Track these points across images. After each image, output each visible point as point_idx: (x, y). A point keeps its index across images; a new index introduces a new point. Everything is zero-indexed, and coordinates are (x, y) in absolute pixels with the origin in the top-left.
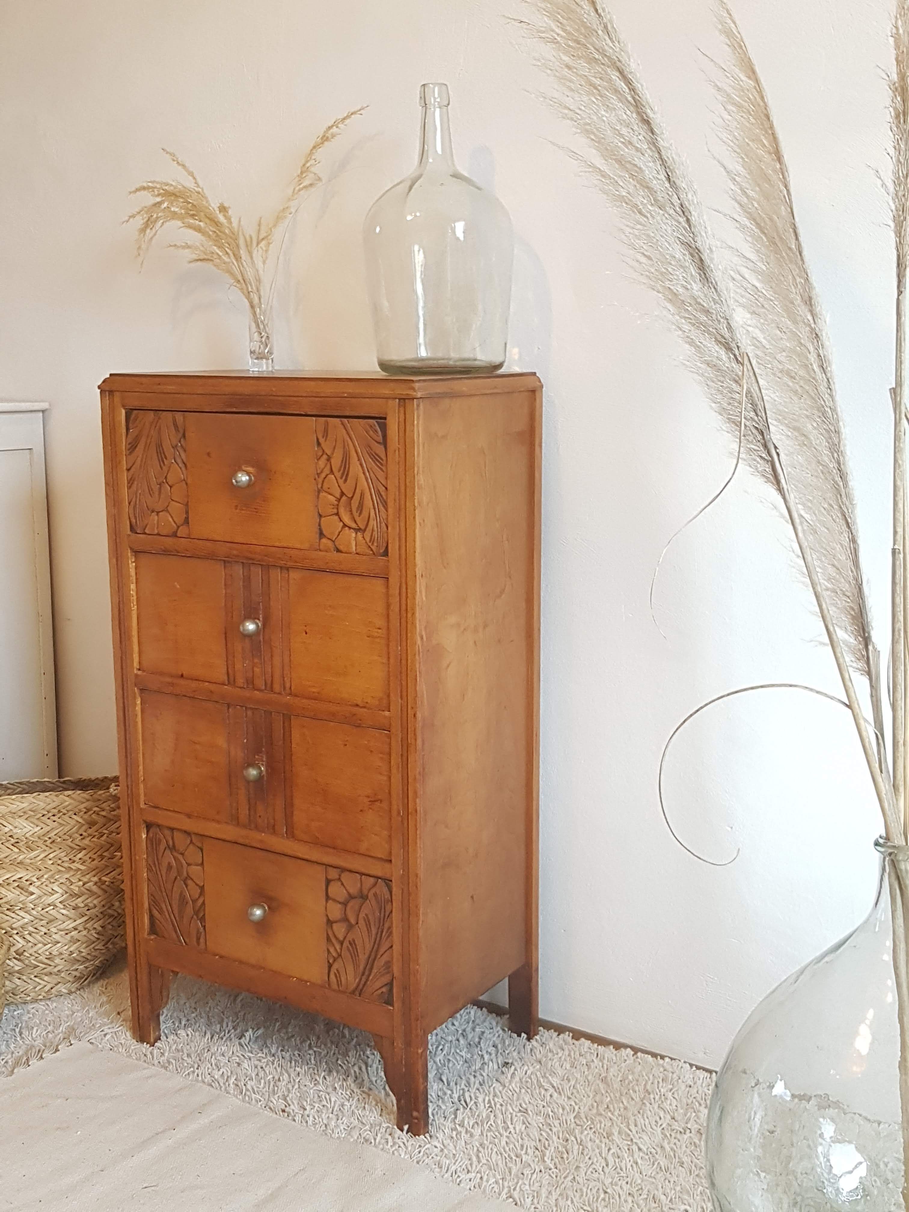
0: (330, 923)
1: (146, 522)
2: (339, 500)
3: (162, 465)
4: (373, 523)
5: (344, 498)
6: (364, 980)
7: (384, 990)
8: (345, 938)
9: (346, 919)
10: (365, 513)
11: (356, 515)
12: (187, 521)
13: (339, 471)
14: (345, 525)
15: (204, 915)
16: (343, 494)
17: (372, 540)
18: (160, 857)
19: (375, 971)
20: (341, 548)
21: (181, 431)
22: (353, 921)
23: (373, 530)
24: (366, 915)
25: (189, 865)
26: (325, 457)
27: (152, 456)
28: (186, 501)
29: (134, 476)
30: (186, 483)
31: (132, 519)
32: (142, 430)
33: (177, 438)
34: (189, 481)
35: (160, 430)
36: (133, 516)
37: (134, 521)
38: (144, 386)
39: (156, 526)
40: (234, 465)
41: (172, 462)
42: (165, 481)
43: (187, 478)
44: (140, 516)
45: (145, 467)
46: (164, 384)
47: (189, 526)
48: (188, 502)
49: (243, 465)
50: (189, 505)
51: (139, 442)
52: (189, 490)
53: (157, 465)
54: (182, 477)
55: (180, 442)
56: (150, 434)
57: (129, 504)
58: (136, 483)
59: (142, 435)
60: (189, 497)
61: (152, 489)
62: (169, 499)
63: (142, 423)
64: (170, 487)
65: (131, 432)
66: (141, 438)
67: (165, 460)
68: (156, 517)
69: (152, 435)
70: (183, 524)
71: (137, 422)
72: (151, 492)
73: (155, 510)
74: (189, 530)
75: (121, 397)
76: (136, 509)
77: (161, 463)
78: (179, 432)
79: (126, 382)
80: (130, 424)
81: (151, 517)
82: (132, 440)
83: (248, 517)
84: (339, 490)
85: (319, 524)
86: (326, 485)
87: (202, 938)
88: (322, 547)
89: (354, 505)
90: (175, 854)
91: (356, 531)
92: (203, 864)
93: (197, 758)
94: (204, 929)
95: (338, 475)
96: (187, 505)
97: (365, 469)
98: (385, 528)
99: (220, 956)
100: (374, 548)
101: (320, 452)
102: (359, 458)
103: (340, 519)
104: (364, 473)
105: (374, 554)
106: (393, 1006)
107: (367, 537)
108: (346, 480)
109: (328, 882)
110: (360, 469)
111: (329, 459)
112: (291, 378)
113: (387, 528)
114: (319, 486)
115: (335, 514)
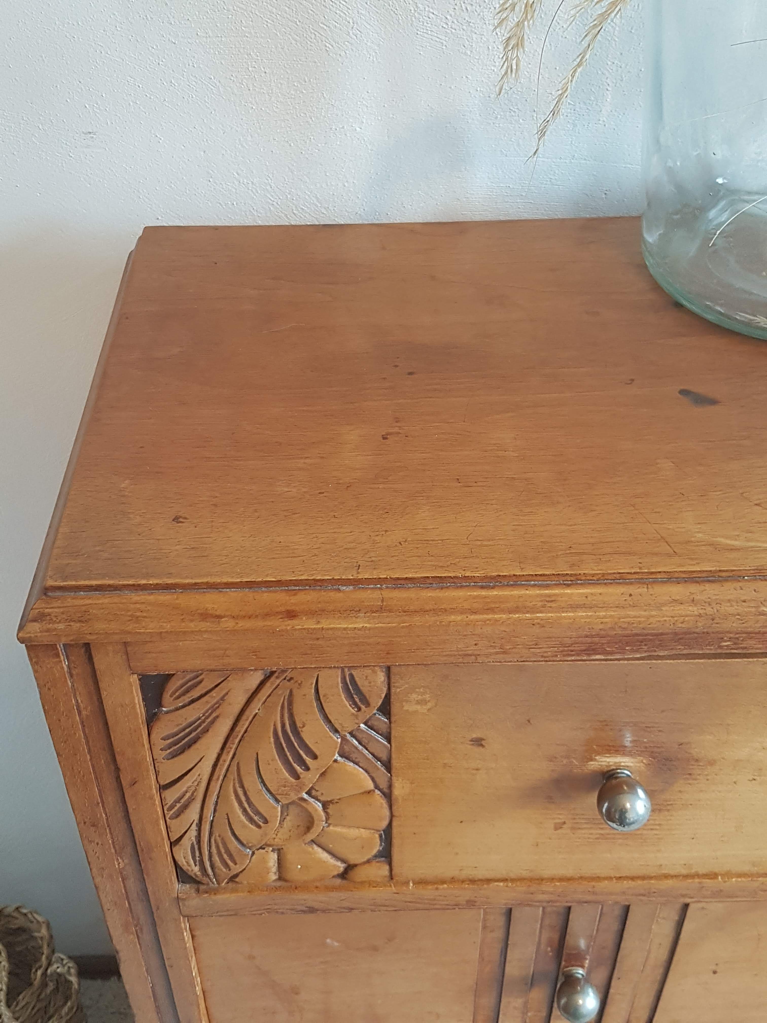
1: (237, 867)
3: (300, 769)
12: (385, 855)
21: (377, 703)
27: (257, 754)
28: (385, 823)
29: (188, 795)
30: (388, 796)
31: (185, 867)
32: (214, 708)
33: (357, 717)
34: (397, 792)
35: (290, 703)
36: (192, 862)
37: (196, 869)
38: (228, 624)
39: (274, 869)
40: (568, 757)
41: (335, 761)
42: (305, 796)
43: (390, 787)
44: (216, 858)
45: (233, 775)
46: (312, 613)
47: (390, 864)
48: (390, 825)
49: (599, 754)
50: (395, 831)
51: (206, 730)
52: (394, 808)
53: (277, 771)
54: (371, 786)
55: (365, 724)
56: (247, 713)
57: (173, 844)
58: (196, 807)
59: (217, 717)
60: (394, 819)
61: (258, 813)
62: (320, 824)
63: (216, 695)
64: (325, 805)
65: (167, 712)
66: (213, 722)
67: (308, 760)
68: (275, 856)
69: (257, 713)
70: (368, 861)
71: (195, 693)
72: (256, 818)
73: (269, 846)
74: (391, 870)
75: (127, 654)
76: (200, 849)
77: (295, 765)
78: (368, 704)
79: (138, 614)
80: (167, 698)
81: (254, 857)
82: (175, 730)
83: (597, 838)
96: (388, 832)
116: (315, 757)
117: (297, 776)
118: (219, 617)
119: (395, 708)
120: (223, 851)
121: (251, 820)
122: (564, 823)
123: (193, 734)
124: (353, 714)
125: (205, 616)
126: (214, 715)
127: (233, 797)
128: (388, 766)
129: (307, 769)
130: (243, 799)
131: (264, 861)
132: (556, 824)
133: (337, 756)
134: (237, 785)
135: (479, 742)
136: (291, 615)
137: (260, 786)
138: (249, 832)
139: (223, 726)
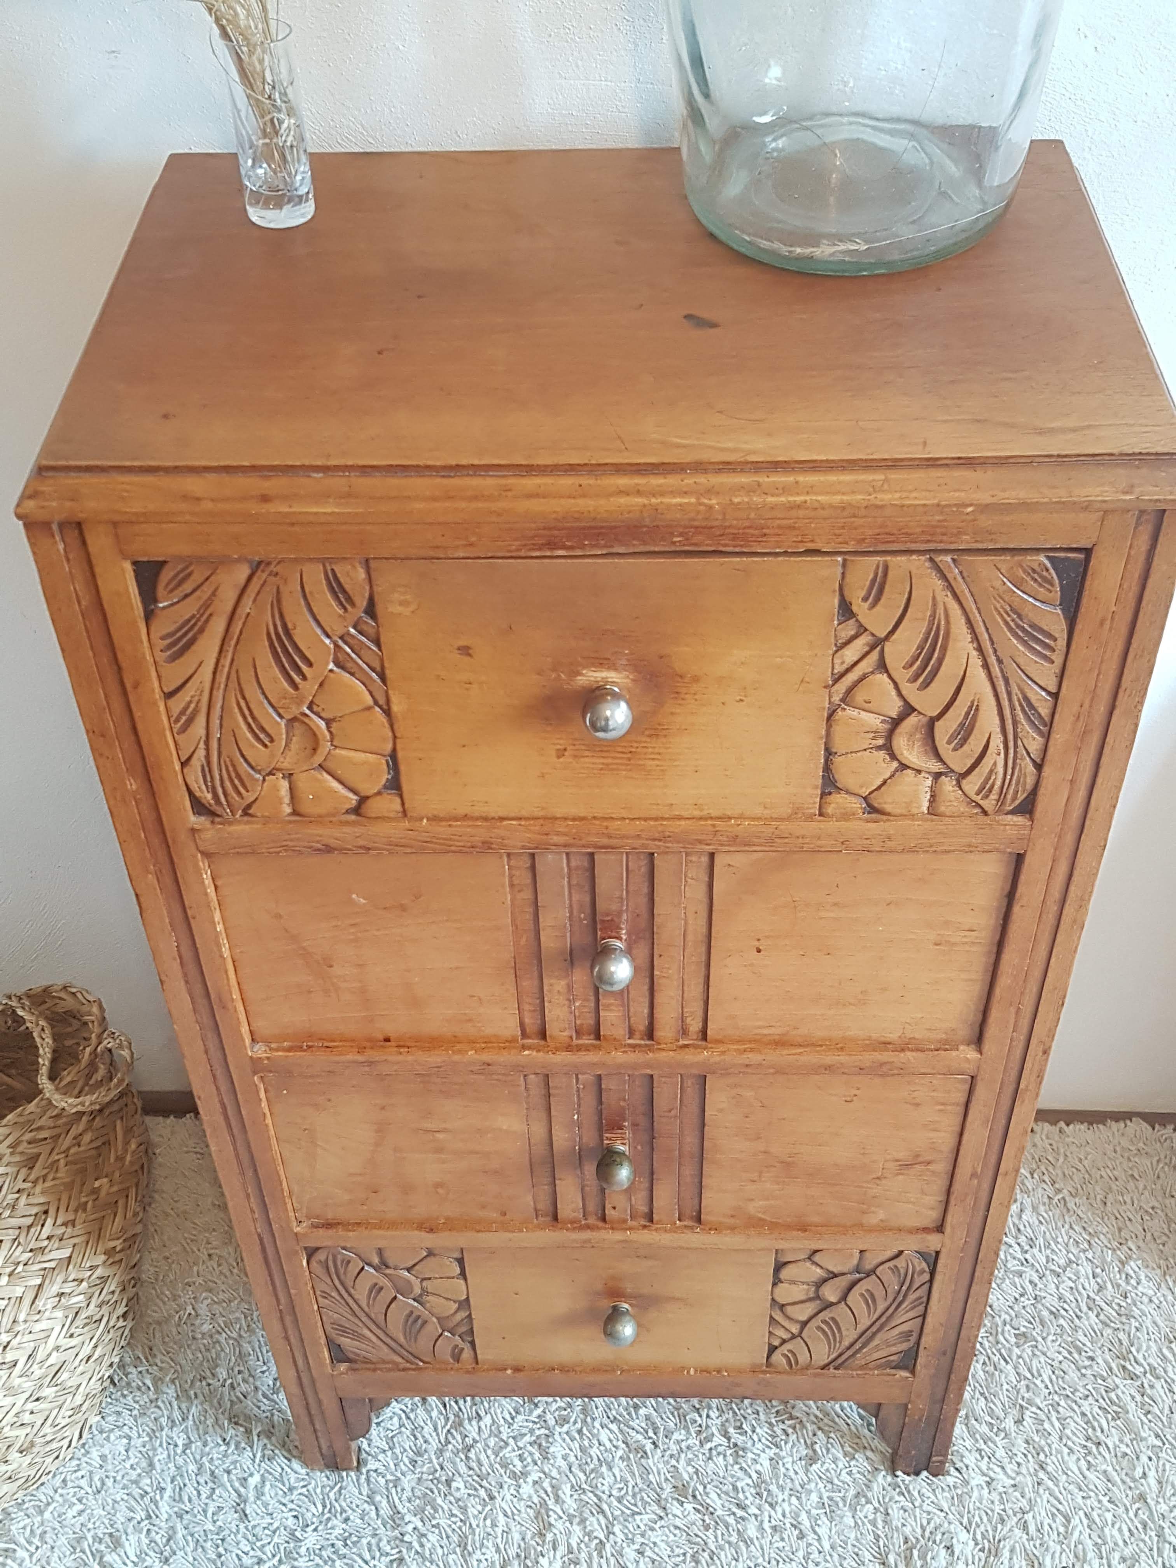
0: (778, 1305)
1: (249, 796)
2: (896, 723)
3: (298, 677)
4: (995, 758)
5: (913, 719)
6: (849, 1353)
7: (893, 1357)
8: (811, 1318)
9: (817, 1297)
10: (975, 745)
11: (945, 747)
12: (394, 785)
13: (908, 666)
14: (904, 767)
15: (472, 1330)
16: (909, 709)
17: (985, 790)
18: (348, 1281)
19: (876, 1342)
20: (888, 808)
21: (362, 603)
22: (833, 1299)
23: (993, 772)
24: (869, 1291)
25: (422, 1277)
26: (864, 640)
27: (254, 660)
28: (389, 747)
29: (193, 706)
30: (388, 712)
31: (198, 794)
32: (207, 605)
33: (344, 618)
34: (395, 708)
35: (279, 601)
36: (204, 787)
37: (209, 796)
38: (208, 506)
39: (287, 800)
40: (554, 670)
41: (331, 671)
42: (308, 712)
43: (388, 701)
44: (228, 784)
45: (233, 684)
46: (285, 498)
47: (401, 796)
48: (394, 750)
49: (584, 668)
50: (400, 755)
51: (202, 630)
52: (396, 727)
53: (275, 680)
54: (369, 701)
55: (355, 628)
56: (239, 611)
57: (184, 764)
58: (201, 720)
59: (211, 615)
60: (398, 741)
61: (263, 730)
62: (326, 747)
63: (207, 590)
64: (328, 722)
65: (164, 608)
66: (207, 621)
67: (304, 668)
68: (285, 784)
69: (249, 614)
70: (379, 793)
71: (189, 587)
72: (262, 736)
73: (278, 770)
74: (403, 804)
75: (117, 536)
76: (210, 771)
77: (292, 674)
78: (353, 604)
79: (125, 494)
80: (161, 591)
81: (266, 784)
82: (172, 628)
83: (601, 769)
84: (899, 703)
85: (827, 768)
86: (860, 696)
87: (467, 1354)
88: (830, 810)
89: (944, 730)
90: (388, 1271)
91: (937, 776)
92: (463, 1274)
93: (439, 1150)
94: (473, 1343)
95: (902, 675)
96: (393, 755)
97: (992, 660)
98: (1031, 768)
99: (517, 1370)
100: (989, 804)
101: (849, 629)
102: (976, 638)
103: (893, 757)
104: (986, 666)
105: (985, 813)
106: (913, 1372)
107: (971, 785)
108: (926, 684)
109: (779, 1267)
110: (976, 661)
111: (878, 643)
112: (776, 466)
113: (1039, 767)
114: (836, 699)
115: (879, 748)
116: (310, 664)
117: (295, 686)
118: (198, 499)
119: (380, 610)
120: (233, 775)
121: (257, 738)
122: (565, 750)
123: (190, 635)
124: (340, 616)
125: (185, 497)
126: (208, 613)
127: (236, 710)
128: (382, 677)
129: (305, 678)
130: (247, 712)
131: (276, 789)
132: (558, 750)
133: (331, 666)
134: (239, 696)
135: (465, 651)
136: (265, 499)
137: (262, 697)
138: (256, 752)
139: (218, 626)
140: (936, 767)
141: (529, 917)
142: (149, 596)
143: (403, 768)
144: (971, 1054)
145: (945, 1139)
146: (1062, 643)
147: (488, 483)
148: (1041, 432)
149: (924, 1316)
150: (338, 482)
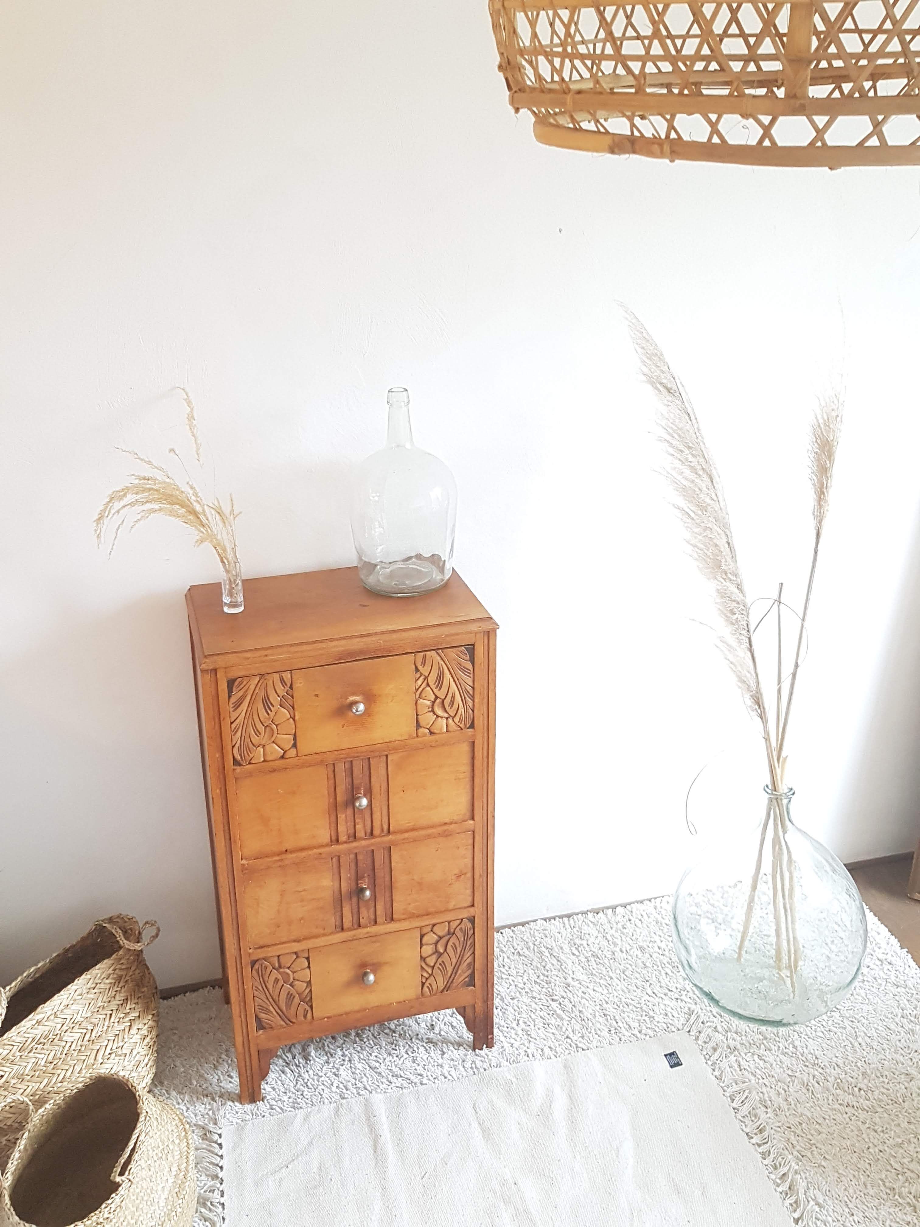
0: (423, 959)
1: (251, 756)
2: (434, 702)
3: (269, 712)
4: (461, 710)
5: (438, 700)
6: (451, 980)
7: (466, 979)
8: (435, 963)
9: (436, 951)
10: (455, 707)
11: (448, 708)
12: (295, 745)
13: (434, 684)
14: (438, 716)
15: (311, 998)
16: (437, 697)
17: (460, 721)
18: (266, 979)
19: (459, 972)
20: (435, 731)
21: (289, 685)
22: (442, 951)
23: (461, 715)
24: (454, 943)
25: (293, 973)
26: (422, 677)
27: (257, 707)
28: (294, 731)
29: (238, 725)
30: (294, 720)
31: (236, 757)
32: (246, 691)
33: (284, 690)
34: (297, 718)
35: (266, 687)
36: (238, 755)
37: (239, 758)
38: (251, 660)
39: (262, 756)
40: (341, 698)
41: (279, 708)
42: (271, 723)
43: (294, 716)
44: (245, 752)
45: (251, 716)
46: (272, 655)
47: (296, 749)
49: (350, 695)
50: (297, 733)
51: (244, 700)
52: (296, 724)
53: (263, 713)
54: (289, 717)
55: (286, 693)
56: (255, 691)
57: (233, 748)
58: (240, 730)
60: (296, 729)
61: (258, 731)
62: (275, 734)
63: (247, 686)
64: (277, 726)
65: (234, 694)
66: (246, 696)
67: (271, 708)
68: (262, 750)
69: (257, 692)
70: (290, 749)
71: (242, 686)
72: (258, 733)
73: (261, 745)
74: (297, 751)
75: (225, 672)
76: (240, 749)
77: (268, 710)
78: (286, 686)
79: (230, 660)
80: (234, 689)
81: (256, 751)
82: (236, 700)
83: (354, 729)
84: (434, 696)
85: (417, 721)
86: (423, 695)
87: (309, 1015)
88: (419, 734)
89: (447, 702)
90: (281, 970)
91: (447, 718)
92: (309, 967)
93: (302, 901)
94: (311, 1007)
95: (433, 687)
96: (295, 735)
97: (456, 679)
98: (471, 712)
99: (328, 1018)
100: (462, 726)
101: (418, 675)
102: (451, 673)
103: (435, 714)
104: (454, 681)
105: (462, 729)
106: (474, 986)
107: (457, 720)
108: (440, 689)
109: (422, 936)
110: (452, 680)
111: (426, 678)
112: (395, 631)
113: (473, 711)
114: (417, 697)
115: (430, 712)
116: (273, 706)
117: (268, 714)
118: (248, 659)
119: (294, 687)
120: (247, 749)
121: (256, 734)
122: (344, 724)
123: (240, 702)
126: (246, 694)
127: (251, 725)
128: (293, 707)
129: (271, 711)
130: (254, 726)
131: (260, 751)
132: (341, 725)
133: (279, 706)
134: (252, 720)
135: (317, 695)
136: (266, 656)
137: (258, 720)
138: (255, 740)
139: (248, 698)
140: (446, 715)
141: (333, 789)
142: (230, 691)
143: (298, 738)
144: (471, 822)
145: (469, 861)
146: (472, 670)
147: (324, 645)
148: (457, 617)
149: (474, 953)
150: (285, 649)
